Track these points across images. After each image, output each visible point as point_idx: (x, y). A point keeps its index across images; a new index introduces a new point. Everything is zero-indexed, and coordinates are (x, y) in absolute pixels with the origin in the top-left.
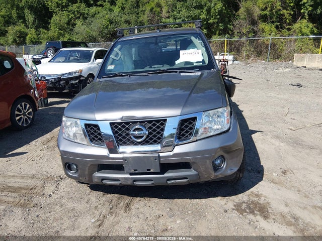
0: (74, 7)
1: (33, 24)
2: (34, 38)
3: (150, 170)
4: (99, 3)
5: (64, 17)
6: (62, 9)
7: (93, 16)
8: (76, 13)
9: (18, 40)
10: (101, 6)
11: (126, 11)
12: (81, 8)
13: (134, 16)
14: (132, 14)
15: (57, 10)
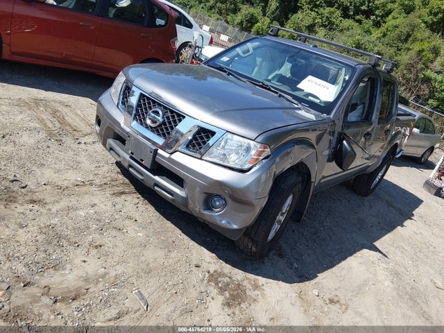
0: (326, 11)
1: (273, 13)
2: (262, 29)
3: (142, 161)
4: (357, 17)
5: (309, 18)
6: (313, 7)
7: (342, 30)
8: (324, 19)
9: (245, 23)
10: (359, 22)
11: (386, 40)
12: (334, 16)
13: (392, 51)
14: (391, 46)
15: (306, 7)
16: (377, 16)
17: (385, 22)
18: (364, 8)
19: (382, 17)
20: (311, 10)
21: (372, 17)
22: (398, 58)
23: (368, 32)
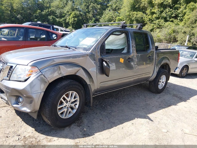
0: (157, 21)
4: (171, 20)
5: (150, 27)
8: (157, 25)
11: (186, 26)
12: (161, 22)
13: (190, 29)
14: (189, 27)
15: (148, 22)
16: (180, 17)
17: (184, 18)
18: (173, 15)
19: (183, 16)
20: (151, 23)
21: (178, 18)
22: (193, 31)
23: (178, 24)
